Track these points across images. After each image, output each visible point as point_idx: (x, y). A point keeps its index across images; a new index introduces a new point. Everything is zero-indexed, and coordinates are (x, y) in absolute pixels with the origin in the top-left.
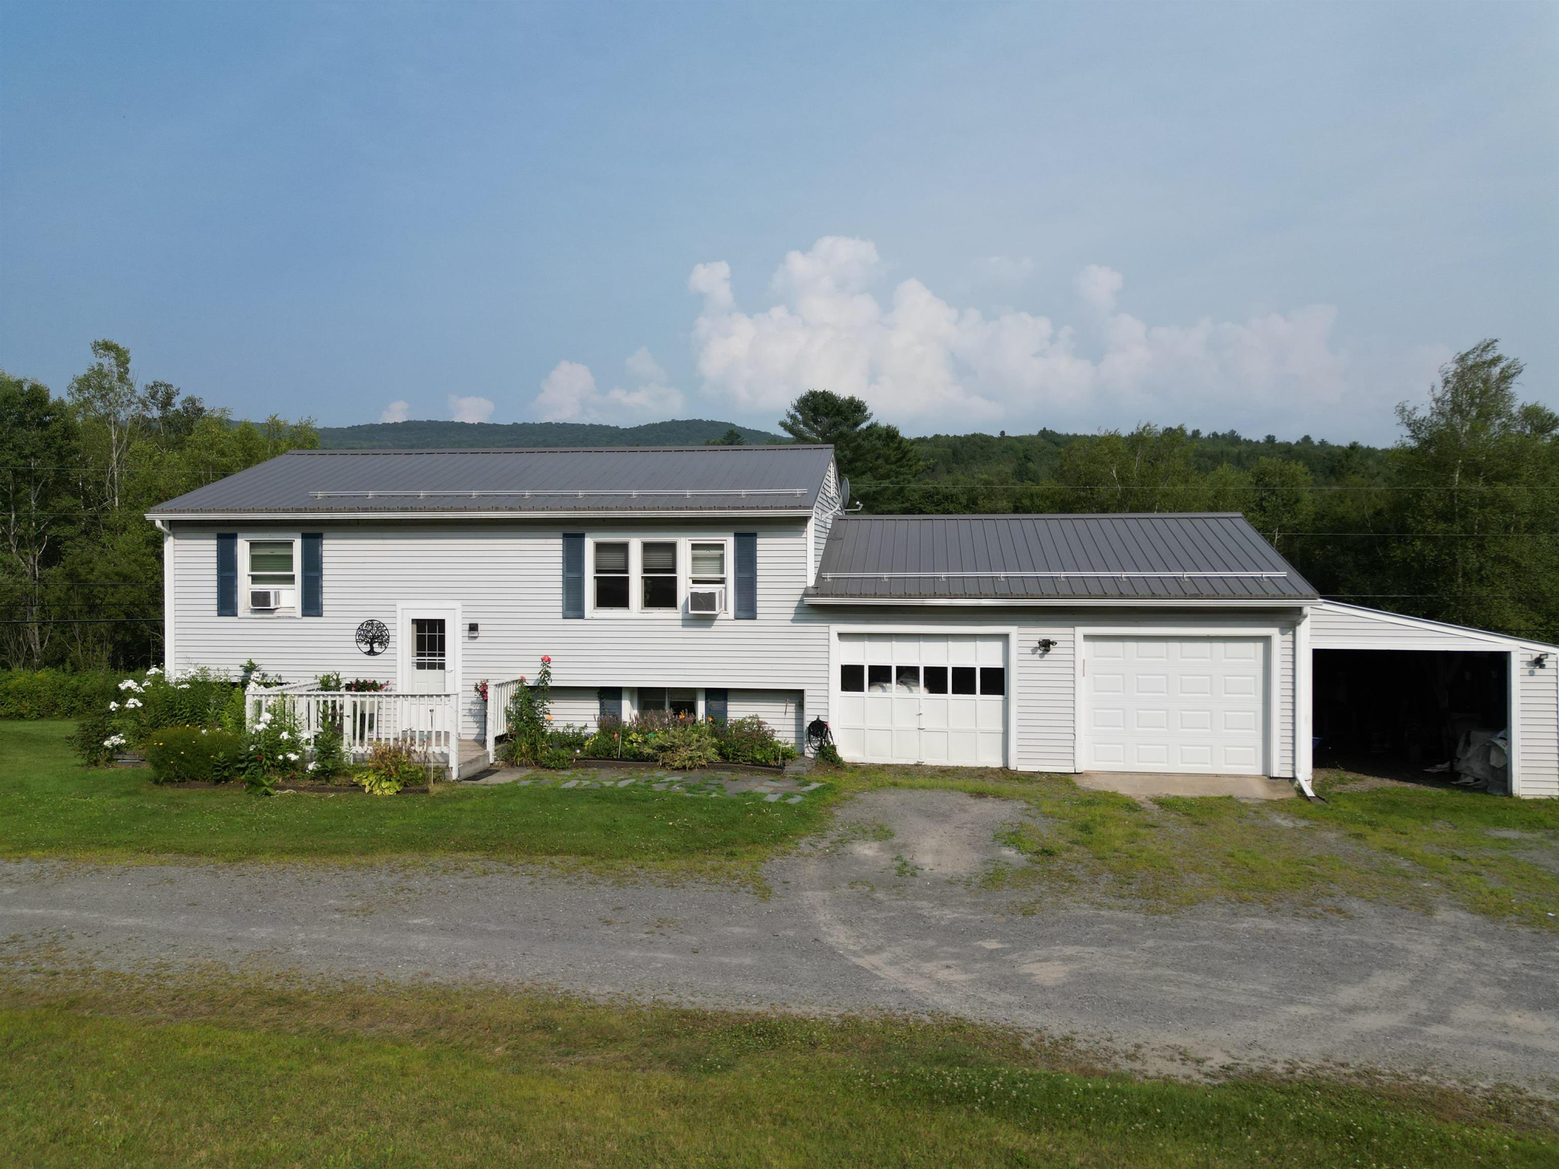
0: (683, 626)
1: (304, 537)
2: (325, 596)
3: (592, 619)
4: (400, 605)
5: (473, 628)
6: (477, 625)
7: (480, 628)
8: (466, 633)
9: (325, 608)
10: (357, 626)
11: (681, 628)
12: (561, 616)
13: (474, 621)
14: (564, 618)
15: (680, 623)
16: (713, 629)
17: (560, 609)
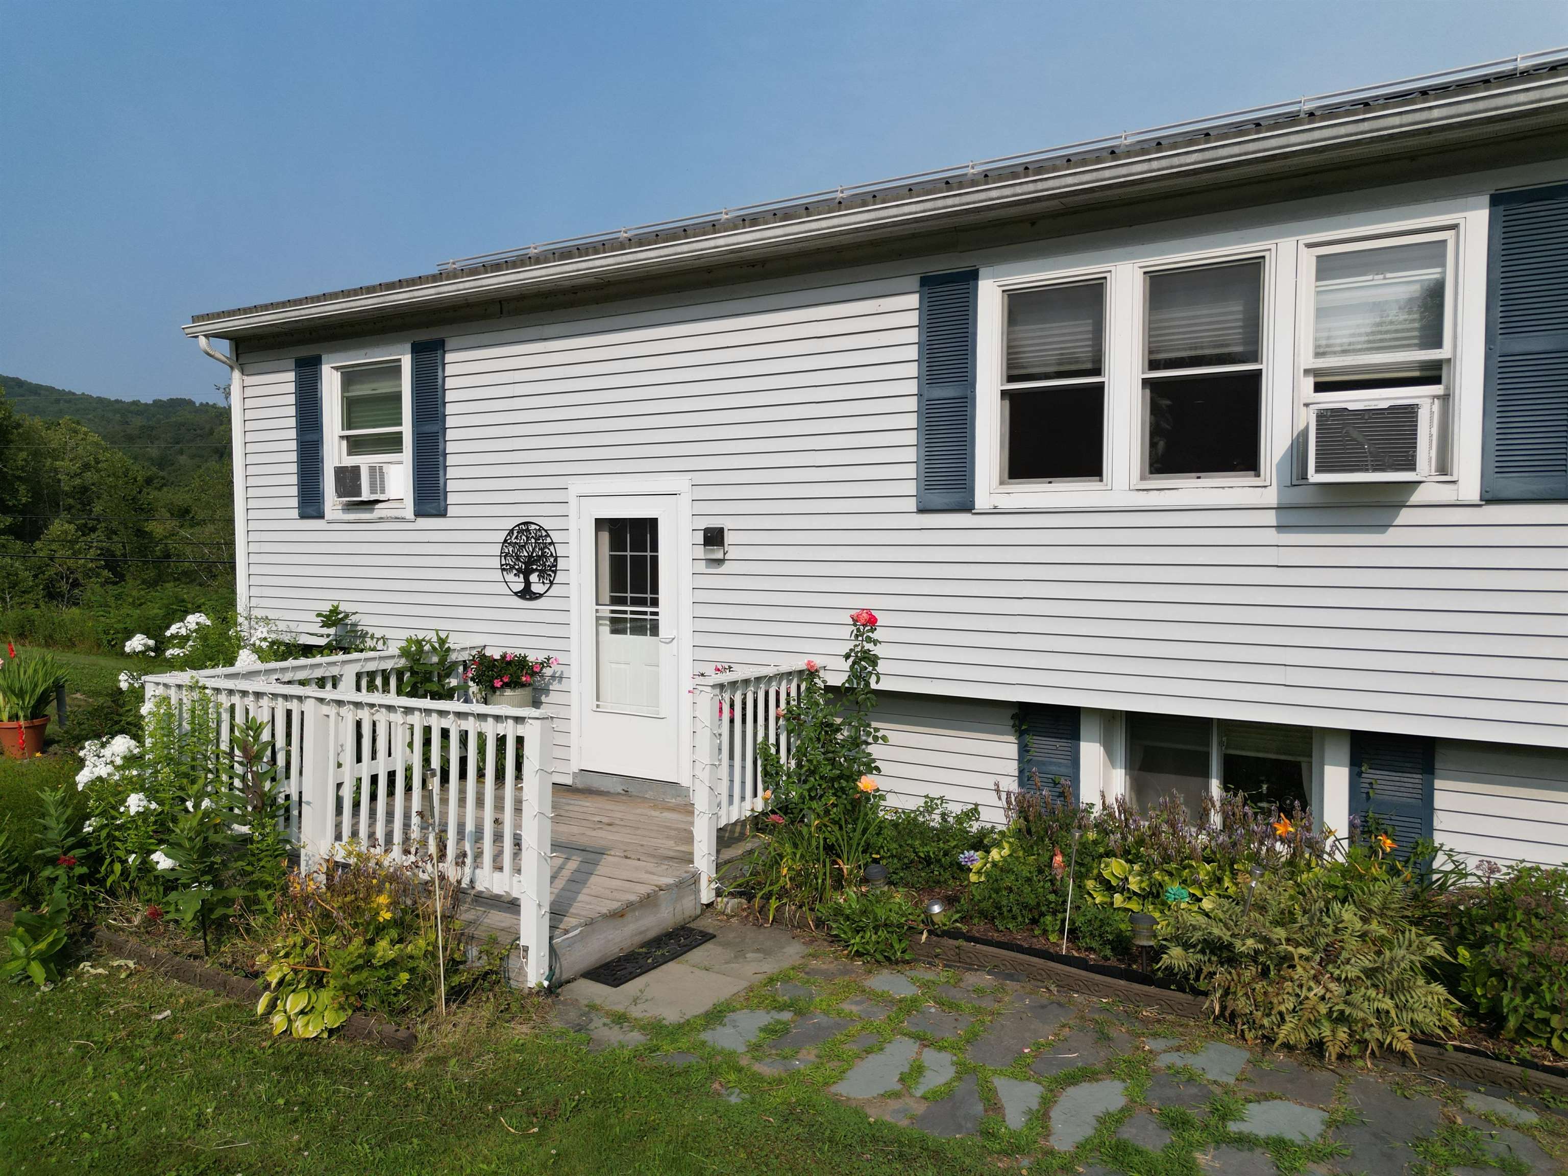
0: (1280, 528)
1: (417, 350)
2: (451, 473)
3: (996, 512)
4: (577, 486)
5: (714, 537)
6: (721, 531)
7: (729, 538)
8: (700, 552)
9: (451, 499)
10: (502, 536)
11: (1272, 536)
12: (911, 504)
13: (715, 523)
14: (921, 511)
15: (1270, 518)
16: (1392, 536)
17: (911, 488)
